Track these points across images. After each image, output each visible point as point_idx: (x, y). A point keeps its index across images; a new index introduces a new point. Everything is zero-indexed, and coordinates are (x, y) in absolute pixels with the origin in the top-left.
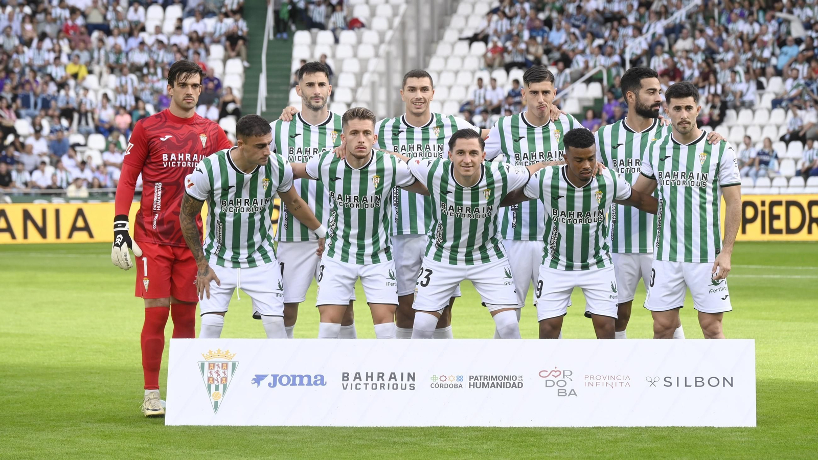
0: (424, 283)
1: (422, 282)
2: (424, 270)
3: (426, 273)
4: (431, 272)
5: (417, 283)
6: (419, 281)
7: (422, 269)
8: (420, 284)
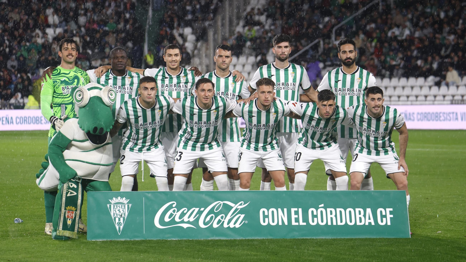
0: (178, 159)
1: (177, 159)
2: (178, 152)
3: (179, 154)
4: (182, 153)
5: (175, 160)
6: (176, 158)
7: (177, 152)
8: (176, 160)
